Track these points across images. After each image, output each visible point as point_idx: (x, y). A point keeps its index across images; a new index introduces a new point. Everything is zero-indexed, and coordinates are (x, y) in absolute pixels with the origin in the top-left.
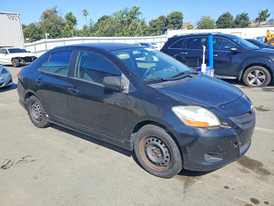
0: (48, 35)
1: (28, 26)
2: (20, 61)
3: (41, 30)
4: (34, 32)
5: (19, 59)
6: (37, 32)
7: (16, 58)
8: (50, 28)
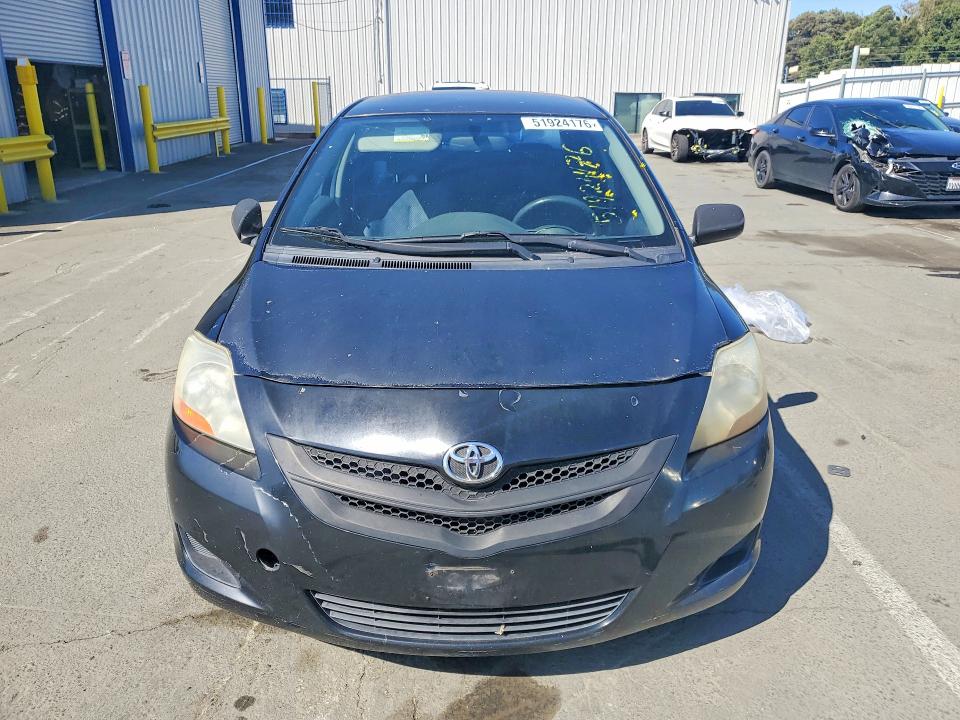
0: (866, 51)
1: (867, 18)
2: (691, 142)
3: (911, 33)
4: (883, 39)
5: (691, 136)
6: (892, 39)
7: (684, 132)
8: (948, 24)
